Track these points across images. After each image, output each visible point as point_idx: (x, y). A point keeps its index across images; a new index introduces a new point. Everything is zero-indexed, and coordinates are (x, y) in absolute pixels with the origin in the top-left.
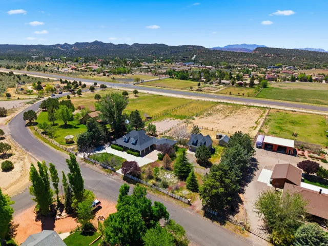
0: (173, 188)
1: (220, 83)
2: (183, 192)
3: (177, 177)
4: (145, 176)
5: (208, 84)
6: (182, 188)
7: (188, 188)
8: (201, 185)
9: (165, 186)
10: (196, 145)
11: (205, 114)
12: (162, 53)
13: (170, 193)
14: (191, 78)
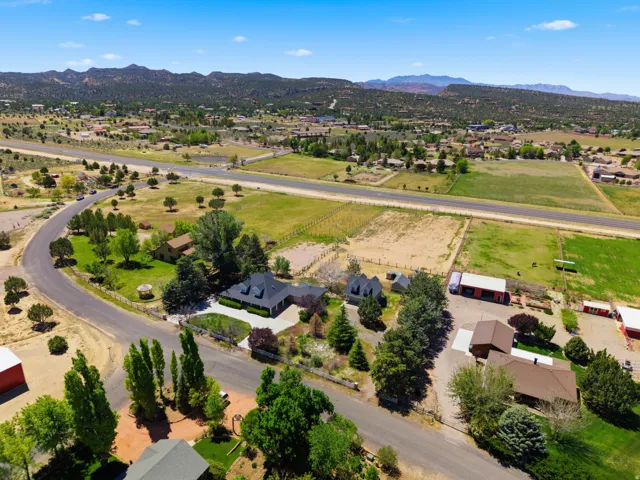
0: (330, 367)
1: (385, 164)
2: (345, 371)
3: (333, 349)
4: (284, 349)
5: (364, 168)
6: (343, 367)
7: (352, 366)
8: (372, 360)
9: (318, 364)
10: (357, 293)
11: (364, 232)
12: (271, 94)
13: (326, 374)
14: (332, 154)
